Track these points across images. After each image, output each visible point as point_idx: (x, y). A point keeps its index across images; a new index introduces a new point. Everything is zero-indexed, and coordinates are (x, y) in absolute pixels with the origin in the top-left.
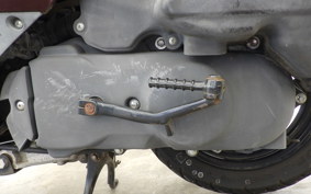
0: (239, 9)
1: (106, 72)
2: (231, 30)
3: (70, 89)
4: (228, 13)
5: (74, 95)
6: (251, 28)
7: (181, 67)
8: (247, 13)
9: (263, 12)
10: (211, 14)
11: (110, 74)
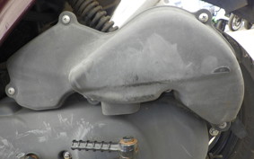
0: (139, 82)
1: (37, 131)
2: (136, 98)
3: (8, 148)
4: (129, 86)
5: (12, 153)
6: (153, 96)
7: (101, 124)
8: (146, 84)
9: (160, 83)
10: (115, 87)
11: (42, 132)
